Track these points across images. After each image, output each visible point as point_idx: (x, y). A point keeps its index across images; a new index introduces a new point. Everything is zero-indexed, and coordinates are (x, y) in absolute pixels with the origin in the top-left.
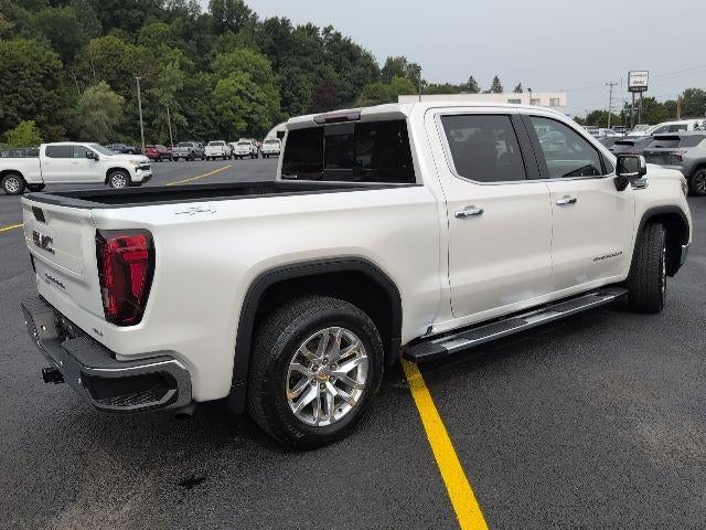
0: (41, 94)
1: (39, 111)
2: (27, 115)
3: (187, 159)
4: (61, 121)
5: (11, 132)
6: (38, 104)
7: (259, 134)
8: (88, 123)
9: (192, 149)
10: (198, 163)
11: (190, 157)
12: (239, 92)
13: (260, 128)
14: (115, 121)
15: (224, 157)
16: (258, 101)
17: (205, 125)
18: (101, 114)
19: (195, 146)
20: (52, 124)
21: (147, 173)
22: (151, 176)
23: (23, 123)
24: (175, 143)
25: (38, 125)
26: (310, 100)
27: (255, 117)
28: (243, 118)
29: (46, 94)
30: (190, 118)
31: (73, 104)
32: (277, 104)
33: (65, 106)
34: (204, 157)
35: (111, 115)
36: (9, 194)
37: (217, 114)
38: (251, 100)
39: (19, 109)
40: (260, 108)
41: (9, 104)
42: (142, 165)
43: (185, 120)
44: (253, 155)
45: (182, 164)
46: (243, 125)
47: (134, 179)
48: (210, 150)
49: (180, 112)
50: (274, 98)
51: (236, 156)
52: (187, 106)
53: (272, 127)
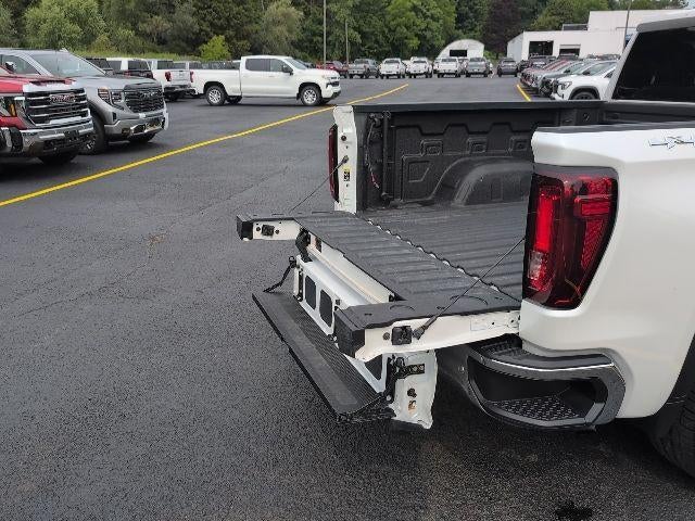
0: (231, 9)
1: (229, 26)
2: (219, 30)
3: (361, 76)
4: (246, 37)
5: (205, 47)
6: (228, 19)
7: (431, 52)
8: (270, 38)
9: (368, 66)
10: (373, 81)
11: (365, 75)
12: (414, 8)
13: (433, 46)
14: (294, 37)
15: (399, 76)
16: (432, 17)
17: (377, 42)
18: (280, 30)
19: (370, 63)
20: (239, 39)
21: (337, 89)
22: (340, 92)
23: (215, 37)
24: (352, 60)
25: (227, 40)
26: (486, 16)
27: (428, 34)
28: (416, 35)
29: (236, 9)
30: (364, 35)
31: (257, 20)
32: (452, 20)
33: (250, 22)
34: (379, 75)
35: (290, 31)
36: (211, 105)
37: (390, 30)
38: (426, 17)
39: (212, 24)
40: (434, 25)
41: (203, 19)
42: (333, 81)
43: (359, 36)
44: (428, 75)
45: (356, 81)
46: (414, 43)
47: (324, 95)
48: (385, 68)
49: (355, 28)
50: (449, 14)
51: (410, 75)
52: (361, 22)
53: (445, 46)
